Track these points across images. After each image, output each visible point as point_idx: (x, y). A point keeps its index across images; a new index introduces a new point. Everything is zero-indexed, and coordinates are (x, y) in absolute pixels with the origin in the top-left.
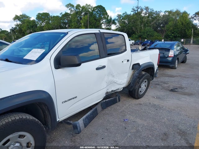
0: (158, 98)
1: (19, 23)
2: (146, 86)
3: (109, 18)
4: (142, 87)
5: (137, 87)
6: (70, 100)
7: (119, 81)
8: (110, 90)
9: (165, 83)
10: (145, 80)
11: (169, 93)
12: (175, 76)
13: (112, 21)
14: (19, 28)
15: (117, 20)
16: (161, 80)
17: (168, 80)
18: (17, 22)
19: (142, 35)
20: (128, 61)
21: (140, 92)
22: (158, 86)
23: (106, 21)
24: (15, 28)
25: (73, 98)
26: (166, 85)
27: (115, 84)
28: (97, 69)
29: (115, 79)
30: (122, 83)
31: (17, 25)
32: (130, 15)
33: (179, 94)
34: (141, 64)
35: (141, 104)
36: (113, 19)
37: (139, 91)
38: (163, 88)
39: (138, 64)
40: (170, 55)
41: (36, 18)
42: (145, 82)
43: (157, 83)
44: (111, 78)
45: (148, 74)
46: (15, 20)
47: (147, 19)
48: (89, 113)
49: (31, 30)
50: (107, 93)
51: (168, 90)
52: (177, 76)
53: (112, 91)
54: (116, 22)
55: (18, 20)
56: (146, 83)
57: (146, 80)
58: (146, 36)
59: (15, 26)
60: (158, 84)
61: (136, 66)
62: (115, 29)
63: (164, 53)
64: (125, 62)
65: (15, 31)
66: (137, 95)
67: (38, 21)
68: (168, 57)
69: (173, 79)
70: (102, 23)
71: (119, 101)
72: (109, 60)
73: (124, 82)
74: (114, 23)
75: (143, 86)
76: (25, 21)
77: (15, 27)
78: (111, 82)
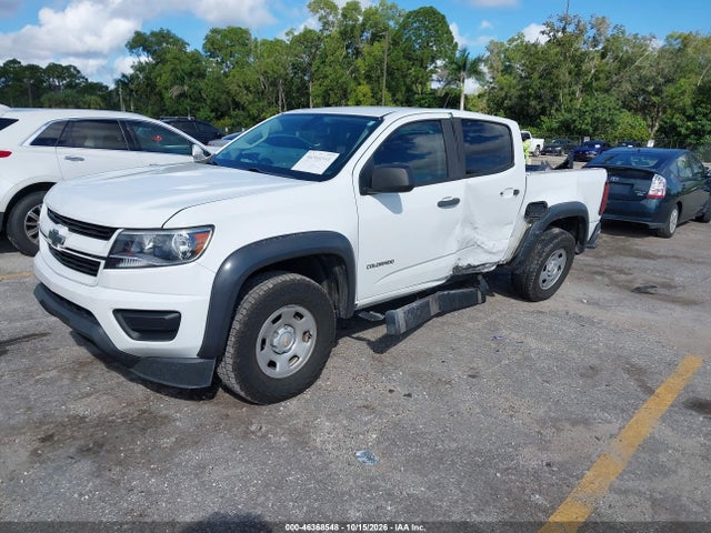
0: (593, 303)
1: (145, 58)
2: (562, 267)
3: (458, 54)
4: (549, 267)
5: (534, 266)
6: (380, 264)
7: (489, 245)
8: (464, 263)
9: (621, 271)
10: (558, 252)
11: (627, 294)
12: (660, 257)
13: (468, 66)
14: (147, 78)
15: (486, 61)
16: (613, 264)
17: (635, 265)
18: (139, 55)
19: (574, 121)
20: (516, 192)
21: (544, 281)
22: (599, 278)
23: (445, 66)
24: (132, 78)
25: (386, 263)
26: (623, 277)
27: (479, 250)
28: (442, 204)
29: (477, 237)
30: (494, 251)
31: (140, 68)
32: (535, 45)
33: (657, 299)
34: (549, 205)
35: (542, 313)
36: (472, 57)
37: (541, 279)
38: (614, 283)
39: (543, 204)
40: (651, 193)
41: (204, 46)
42: (560, 256)
43: (600, 269)
44: (469, 232)
45: (568, 235)
46: (134, 48)
47: (597, 61)
48: (414, 304)
49: (186, 88)
50: (456, 268)
51: (627, 288)
52: (666, 257)
53: (469, 266)
54: (483, 68)
55: (144, 50)
56: (563, 261)
57: (562, 252)
58: (587, 124)
59: (132, 71)
60: (601, 274)
61: (535, 210)
62: (477, 94)
63: (633, 185)
64: (510, 194)
65: (132, 87)
66: (534, 288)
67: (210, 56)
68: (646, 196)
69: (650, 263)
70: (433, 72)
71: (484, 301)
72: (468, 186)
73: (501, 248)
74: (474, 71)
75: (553, 267)
76: (168, 56)
77: (131, 76)
78: (468, 243)
